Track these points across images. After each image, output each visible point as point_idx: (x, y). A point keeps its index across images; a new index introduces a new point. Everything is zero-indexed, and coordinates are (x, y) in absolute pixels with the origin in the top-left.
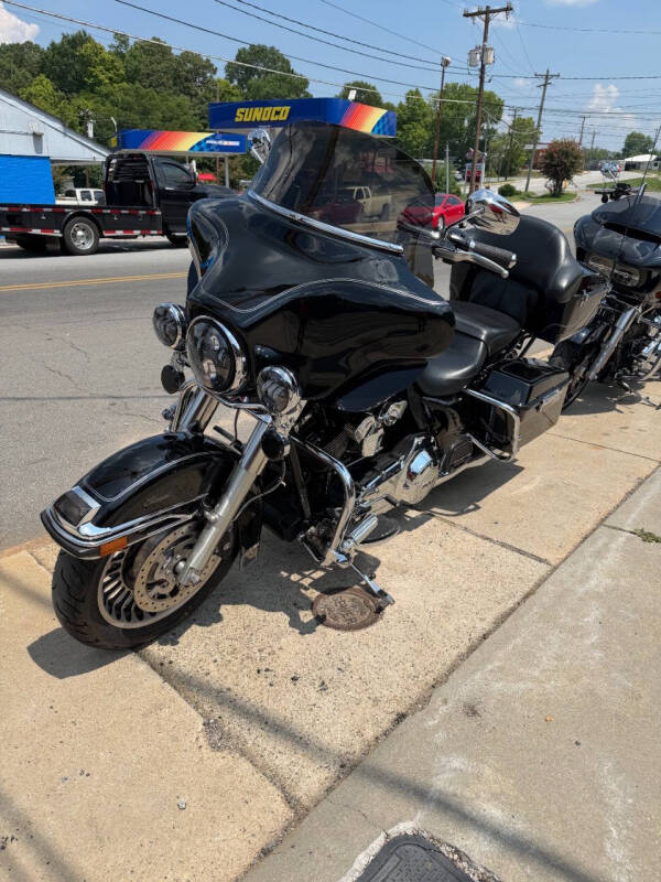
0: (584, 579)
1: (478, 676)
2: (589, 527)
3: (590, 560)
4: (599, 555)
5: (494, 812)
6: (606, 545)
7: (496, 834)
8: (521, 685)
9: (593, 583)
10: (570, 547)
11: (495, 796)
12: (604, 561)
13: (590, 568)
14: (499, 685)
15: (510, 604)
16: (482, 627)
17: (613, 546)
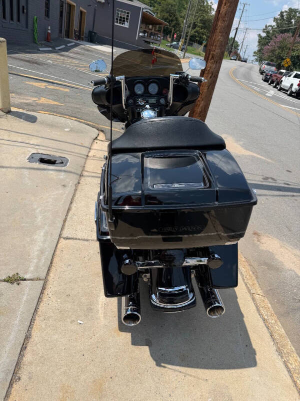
0: (46, 233)
1: (67, 192)
2: (52, 275)
3: (46, 246)
4: (42, 252)
5: (51, 172)
6: (40, 260)
7: (49, 170)
8: (55, 193)
9: (42, 234)
10: (58, 253)
11: (52, 174)
12: (39, 248)
13: (45, 241)
14: (60, 192)
15: (70, 215)
16: (74, 205)
17: (35, 261)
